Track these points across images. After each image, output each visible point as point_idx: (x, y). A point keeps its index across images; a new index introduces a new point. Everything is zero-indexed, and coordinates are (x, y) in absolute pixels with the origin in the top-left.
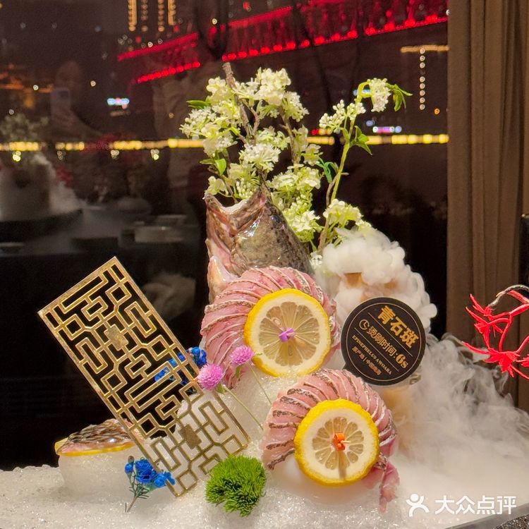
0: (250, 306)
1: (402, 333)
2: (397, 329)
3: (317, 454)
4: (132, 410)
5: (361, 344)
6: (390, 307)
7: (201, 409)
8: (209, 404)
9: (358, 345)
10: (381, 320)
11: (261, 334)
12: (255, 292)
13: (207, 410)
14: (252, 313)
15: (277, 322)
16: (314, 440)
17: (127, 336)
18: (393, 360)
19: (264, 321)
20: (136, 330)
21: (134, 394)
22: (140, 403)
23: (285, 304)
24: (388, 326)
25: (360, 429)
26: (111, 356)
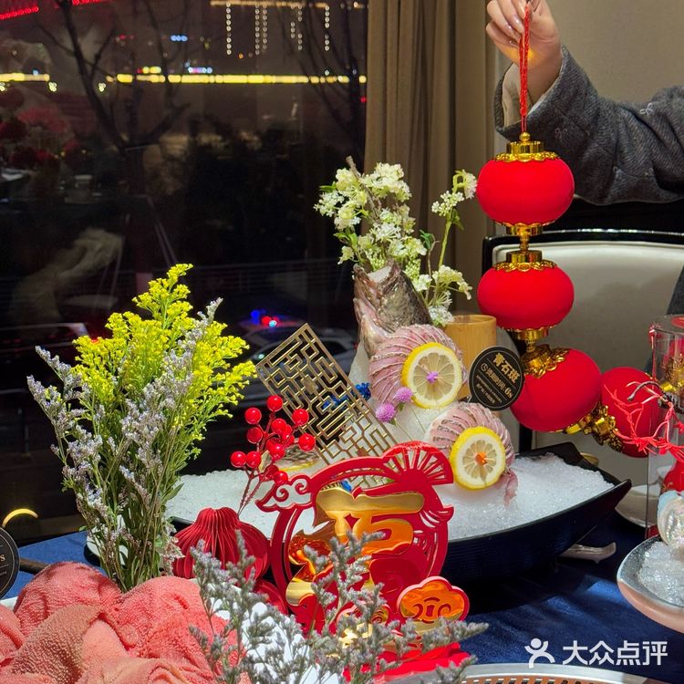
0: (405, 357)
1: (509, 373)
2: (506, 370)
3: (466, 468)
4: (322, 437)
5: (482, 381)
6: (501, 353)
7: (371, 435)
8: (377, 430)
9: (480, 383)
10: (495, 364)
11: (415, 377)
12: (409, 345)
13: (375, 435)
14: (407, 362)
15: (426, 368)
16: (464, 458)
17: (317, 382)
18: (503, 392)
19: (417, 367)
20: (323, 378)
21: (324, 426)
22: (328, 432)
23: (431, 354)
24: (500, 367)
25: (494, 448)
26: (307, 399)
